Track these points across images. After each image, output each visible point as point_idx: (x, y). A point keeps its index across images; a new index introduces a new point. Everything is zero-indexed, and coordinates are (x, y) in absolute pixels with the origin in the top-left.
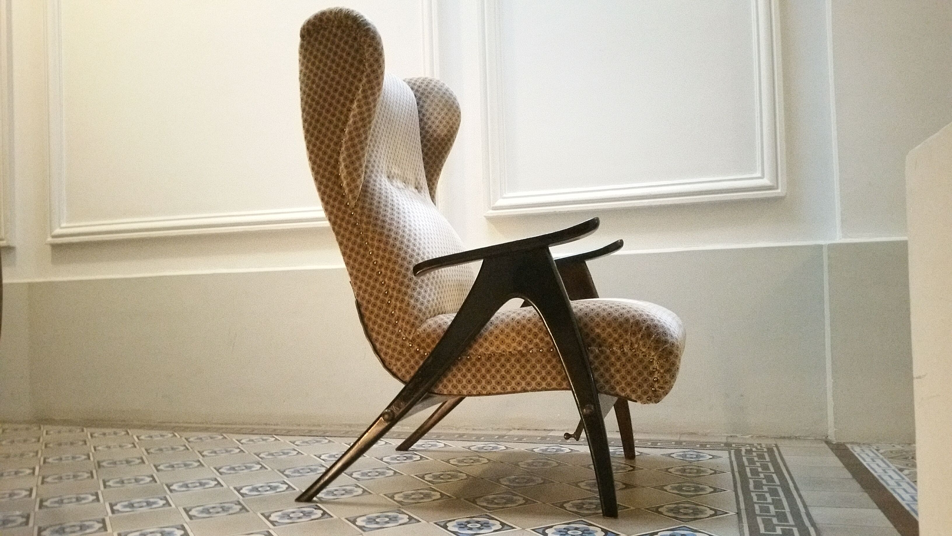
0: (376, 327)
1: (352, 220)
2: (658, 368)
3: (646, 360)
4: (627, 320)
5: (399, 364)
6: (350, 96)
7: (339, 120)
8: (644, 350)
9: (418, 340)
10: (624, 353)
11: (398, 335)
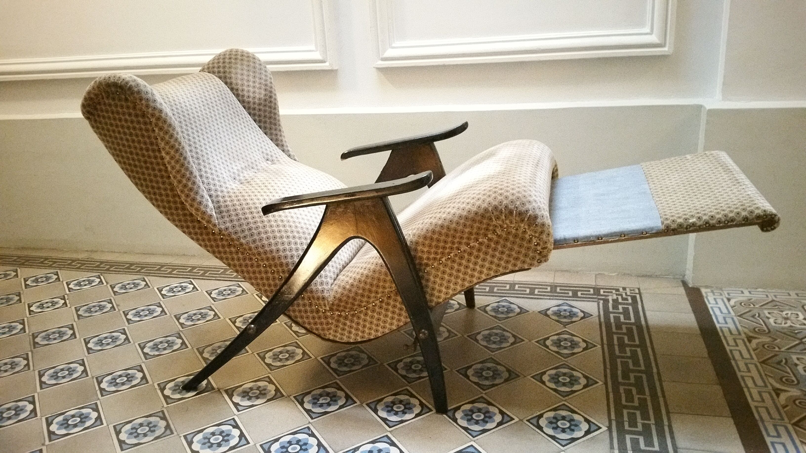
0: (297, 313)
1: (225, 243)
2: (533, 234)
3: (520, 232)
4: (486, 210)
5: (332, 332)
6: (155, 147)
7: (160, 170)
8: (513, 226)
9: (335, 307)
10: (499, 236)
11: (318, 311)
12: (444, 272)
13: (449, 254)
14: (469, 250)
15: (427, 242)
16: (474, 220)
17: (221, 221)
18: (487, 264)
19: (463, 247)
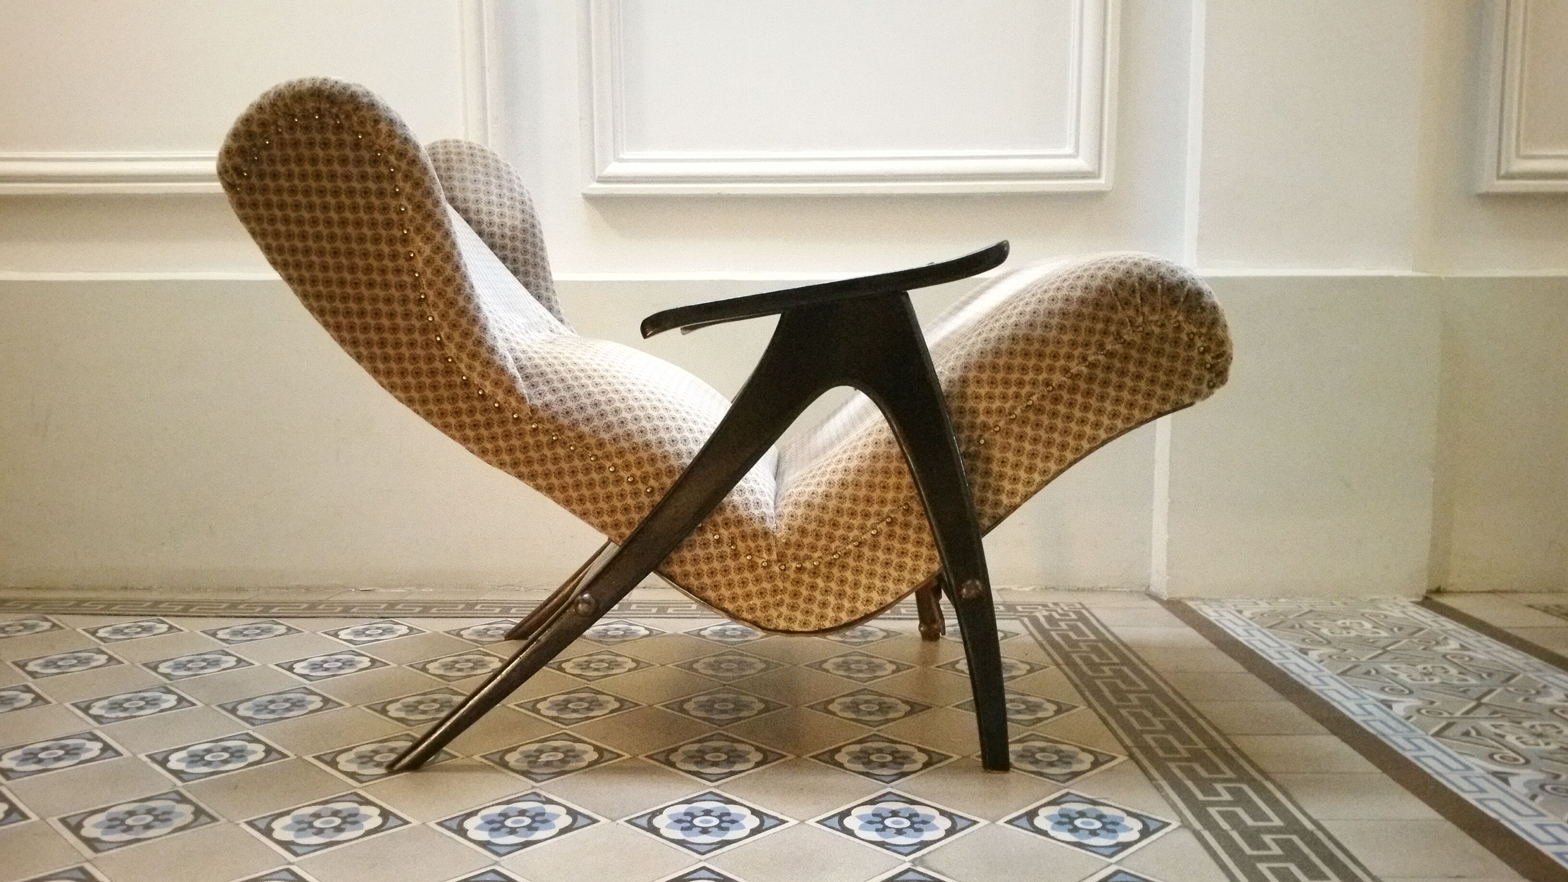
0: (706, 579)
1: (544, 439)
2: (1195, 330)
3: (1169, 330)
4: (1102, 290)
5: (784, 610)
6: (396, 232)
7: (401, 287)
8: (1155, 317)
9: (790, 552)
10: (1129, 344)
11: (753, 566)
12: (1021, 437)
13: (1030, 395)
14: (1069, 382)
15: (984, 376)
16: (1079, 315)
17: (532, 392)
18: (1108, 406)
19: (1057, 378)
